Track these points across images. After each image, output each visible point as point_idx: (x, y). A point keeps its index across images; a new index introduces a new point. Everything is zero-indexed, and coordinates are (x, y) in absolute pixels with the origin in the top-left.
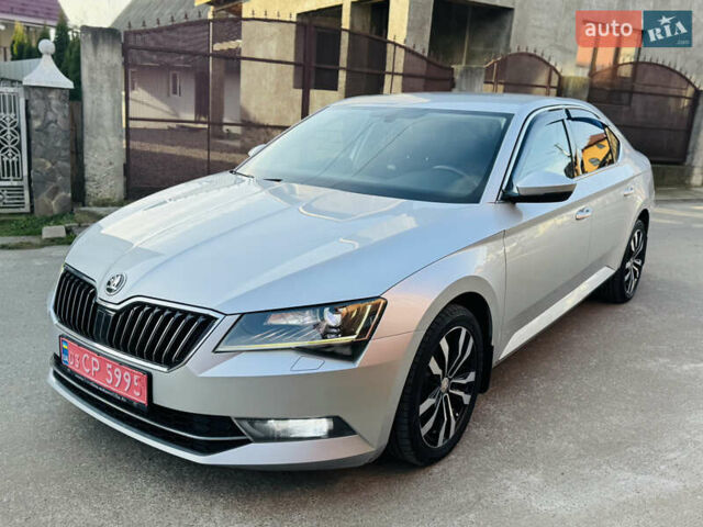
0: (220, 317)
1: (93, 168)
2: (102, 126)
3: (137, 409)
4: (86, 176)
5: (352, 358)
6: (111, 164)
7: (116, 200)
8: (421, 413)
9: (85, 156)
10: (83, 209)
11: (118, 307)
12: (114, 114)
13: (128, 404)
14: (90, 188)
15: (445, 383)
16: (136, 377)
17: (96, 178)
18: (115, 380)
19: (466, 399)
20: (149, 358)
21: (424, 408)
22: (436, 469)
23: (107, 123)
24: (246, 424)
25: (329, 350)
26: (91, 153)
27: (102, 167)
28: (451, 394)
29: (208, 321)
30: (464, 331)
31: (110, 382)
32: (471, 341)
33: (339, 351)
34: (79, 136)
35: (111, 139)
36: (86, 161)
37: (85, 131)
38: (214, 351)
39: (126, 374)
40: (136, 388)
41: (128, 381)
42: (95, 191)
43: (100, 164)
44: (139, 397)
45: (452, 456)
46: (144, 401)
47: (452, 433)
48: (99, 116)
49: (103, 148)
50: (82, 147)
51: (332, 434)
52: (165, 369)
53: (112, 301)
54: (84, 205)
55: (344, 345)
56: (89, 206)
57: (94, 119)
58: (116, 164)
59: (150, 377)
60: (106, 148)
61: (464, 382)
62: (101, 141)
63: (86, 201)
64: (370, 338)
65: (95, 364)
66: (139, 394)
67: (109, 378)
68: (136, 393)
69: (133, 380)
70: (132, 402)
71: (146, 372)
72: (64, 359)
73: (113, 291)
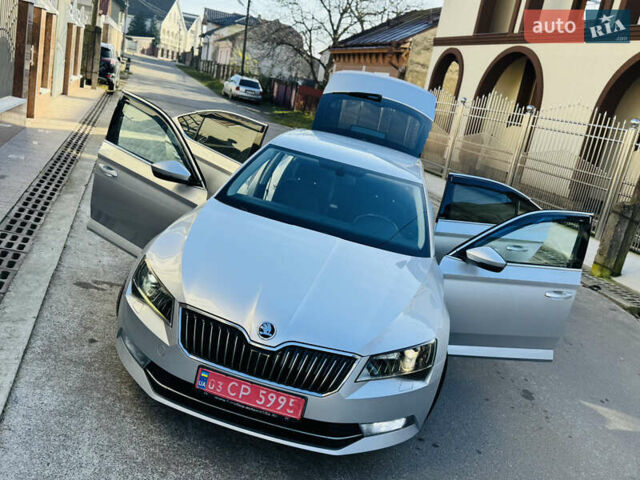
0: (358, 357)
5: (425, 378)
11: (274, 350)
13: (280, 419)
18: (267, 401)
20: (305, 387)
31: (261, 403)
38: (356, 381)
39: (281, 398)
40: (291, 408)
41: (283, 403)
44: (292, 414)
51: (405, 426)
53: (268, 344)
59: (306, 399)
64: (433, 365)
65: (245, 390)
66: (292, 412)
67: (261, 400)
68: (289, 411)
69: (288, 402)
70: (283, 417)
71: (303, 397)
72: (201, 384)
73: (268, 336)
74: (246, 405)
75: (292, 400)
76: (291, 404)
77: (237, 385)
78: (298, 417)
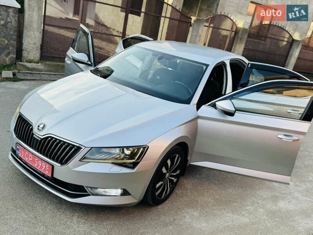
0: (83, 148)
1: (26, 45)
2: (33, 27)
3: (47, 178)
4: (23, 48)
5: (133, 168)
6: (35, 44)
7: (36, 60)
8: (157, 187)
9: (23, 39)
10: (21, 63)
11: (42, 137)
12: (38, 22)
13: (43, 175)
14: (25, 54)
15: (167, 175)
16: (47, 166)
17: (28, 50)
18: (38, 165)
19: (175, 180)
20: (53, 160)
21: (158, 186)
22: (160, 207)
23: (35, 26)
24: (89, 189)
25: (125, 165)
26: (26, 38)
27: (31, 45)
28: (169, 179)
29: (78, 149)
30: (177, 156)
31: (36, 165)
32: (180, 158)
33: (128, 165)
34: (21, 30)
35: (36, 33)
36: (23, 42)
37: (24, 28)
38: (80, 161)
39: (43, 164)
40: (47, 170)
41: (44, 167)
42: (27, 56)
43: (30, 44)
44: (48, 173)
45: (167, 202)
46: (50, 175)
47: (168, 193)
48: (31, 22)
49: (32, 37)
50: (22, 35)
51: (122, 195)
52: (60, 165)
53: (39, 134)
54: (21, 61)
55: (131, 163)
56: (23, 62)
57: (29, 23)
58: (37, 45)
59: (53, 167)
60: (33, 37)
61: (175, 174)
62: (31, 33)
63: (22, 60)
64: (141, 161)
65: (31, 157)
70: (45, 174)
71: (51, 165)
72: (17, 152)
73: (40, 130)
74: (31, 166)
76: (47, 168)
77: (28, 154)
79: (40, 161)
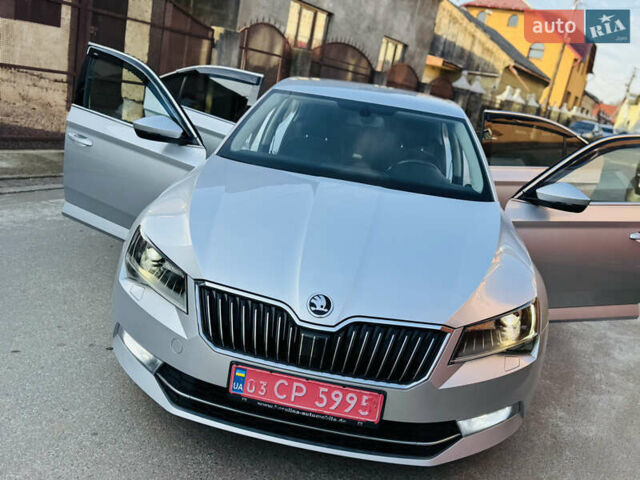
0: (450, 330)
11: (334, 330)
13: (351, 425)
18: (331, 402)
20: (383, 379)
31: (322, 405)
33: (528, 347)
38: (450, 363)
39: (350, 395)
40: (364, 409)
41: (353, 403)
46: (373, 419)
55: (531, 342)
59: (384, 394)
64: (539, 333)
65: (299, 389)
66: (367, 413)
67: (321, 401)
68: (362, 413)
69: (359, 401)
70: (356, 421)
71: (380, 392)
72: (236, 388)
73: (323, 313)
74: (301, 411)
75: (365, 398)
76: (364, 404)
77: (287, 384)
78: (375, 419)
79: (336, 392)
